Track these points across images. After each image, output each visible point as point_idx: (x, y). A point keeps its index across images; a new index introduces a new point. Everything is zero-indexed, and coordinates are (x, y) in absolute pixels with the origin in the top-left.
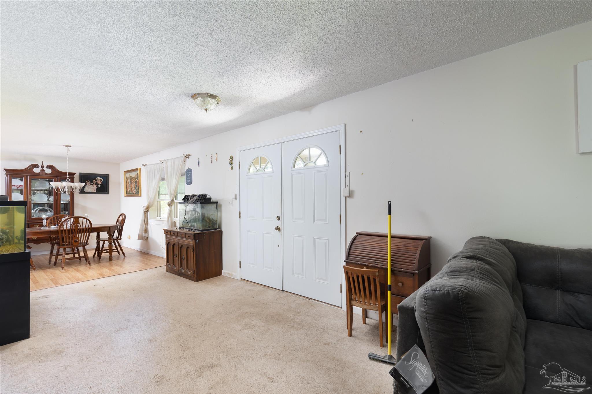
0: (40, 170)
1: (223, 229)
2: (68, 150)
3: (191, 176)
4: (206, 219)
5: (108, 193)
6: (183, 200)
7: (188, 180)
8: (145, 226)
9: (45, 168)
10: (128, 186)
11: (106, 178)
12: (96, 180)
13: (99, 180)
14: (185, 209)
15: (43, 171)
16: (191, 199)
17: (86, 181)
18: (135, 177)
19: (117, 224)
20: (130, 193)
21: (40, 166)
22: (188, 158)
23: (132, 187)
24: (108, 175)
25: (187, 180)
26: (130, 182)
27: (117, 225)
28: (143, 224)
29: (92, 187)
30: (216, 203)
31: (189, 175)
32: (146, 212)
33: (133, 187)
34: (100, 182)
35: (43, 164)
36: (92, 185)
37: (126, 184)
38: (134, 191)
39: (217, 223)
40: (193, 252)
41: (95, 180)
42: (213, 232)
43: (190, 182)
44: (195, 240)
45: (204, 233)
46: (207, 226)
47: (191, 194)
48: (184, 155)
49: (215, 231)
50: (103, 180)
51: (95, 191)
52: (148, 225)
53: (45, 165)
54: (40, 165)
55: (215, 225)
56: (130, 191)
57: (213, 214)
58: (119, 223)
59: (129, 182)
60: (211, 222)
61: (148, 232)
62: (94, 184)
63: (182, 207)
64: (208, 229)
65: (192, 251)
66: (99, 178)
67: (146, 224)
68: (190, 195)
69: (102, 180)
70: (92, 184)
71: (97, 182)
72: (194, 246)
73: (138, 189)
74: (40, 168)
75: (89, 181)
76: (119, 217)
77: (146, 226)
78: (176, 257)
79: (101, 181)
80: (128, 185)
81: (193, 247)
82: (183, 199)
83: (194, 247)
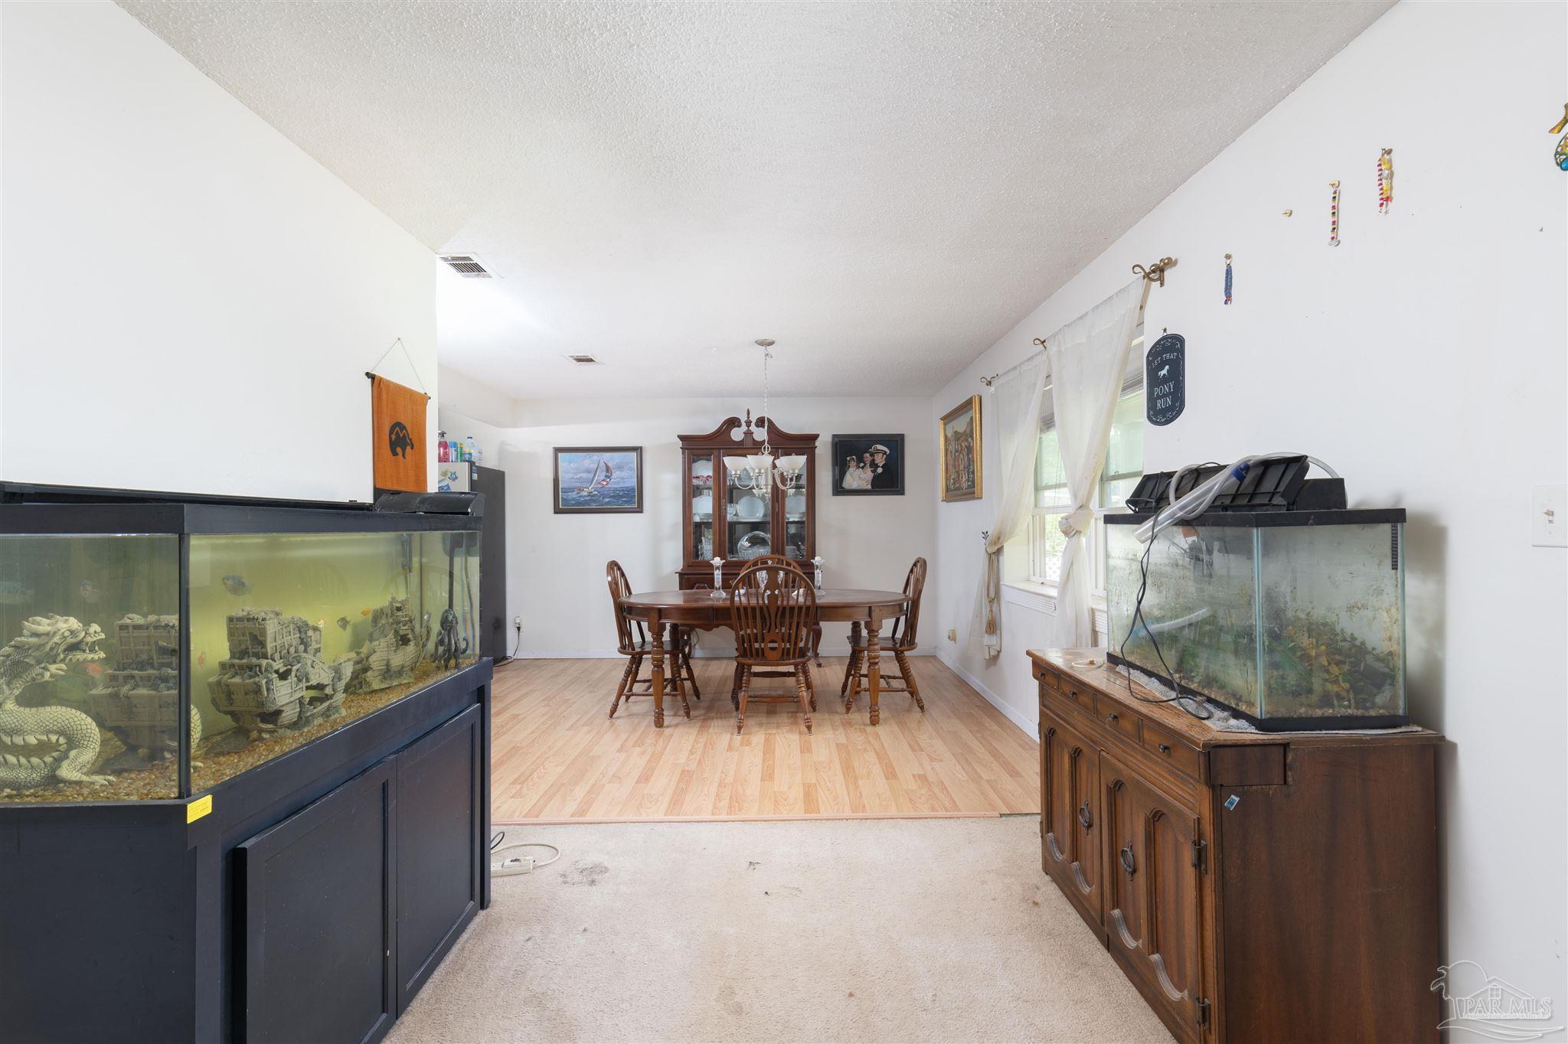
0: (744, 433)
1: (1457, 725)
2: (767, 355)
3: (1177, 376)
4: (1305, 641)
5: (901, 491)
6: (1128, 502)
7: (1159, 397)
8: (989, 609)
9: (753, 428)
10: (950, 467)
11: (895, 443)
12: (872, 455)
13: (878, 451)
14: (1140, 555)
15: (749, 433)
16: (1177, 498)
17: (848, 458)
18: (965, 431)
19: (907, 594)
20: (955, 489)
21: (743, 422)
22: (1162, 284)
23: (959, 466)
24: (901, 437)
25: (1152, 400)
26: (954, 451)
27: (906, 596)
28: (985, 601)
29: (863, 476)
30: (1394, 516)
31: (1164, 372)
32: (993, 557)
33: (962, 467)
34: (880, 460)
35: (748, 417)
36: (863, 468)
37: (946, 460)
38: (964, 479)
39: (1393, 678)
40: (1200, 861)
41: (868, 455)
42: (1363, 748)
43: (1171, 408)
44: (1217, 791)
45: (1285, 746)
46: (1310, 691)
47: (1178, 463)
48: (1137, 269)
49: (1375, 739)
50: (888, 452)
51: (869, 487)
52: (999, 606)
53: (754, 419)
54: (743, 419)
55: (1379, 687)
56: (954, 483)
57: (1365, 607)
58: (910, 592)
59: (951, 452)
60: (1346, 667)
61: (998, 632)
62: (865, 465)
63: (1126, 542)
64: (1318, 713)
65: (1188, 855)
66: (880, 447)
67: (991, 601)
68: (1170, 475)
69: (886, 452)
70: (862, 465)
71: (874, 460)
72: (1208, 829)
73: (973, 472)
74: (744, 428)
75: (854, 457)
76: (912, 571)
77: (994, 609)
78: (1090, 826)
79: (885, 456)
80: (951, 462)
81: (1200, 836)
82: (1128, 497)
83: (1209, 840)
